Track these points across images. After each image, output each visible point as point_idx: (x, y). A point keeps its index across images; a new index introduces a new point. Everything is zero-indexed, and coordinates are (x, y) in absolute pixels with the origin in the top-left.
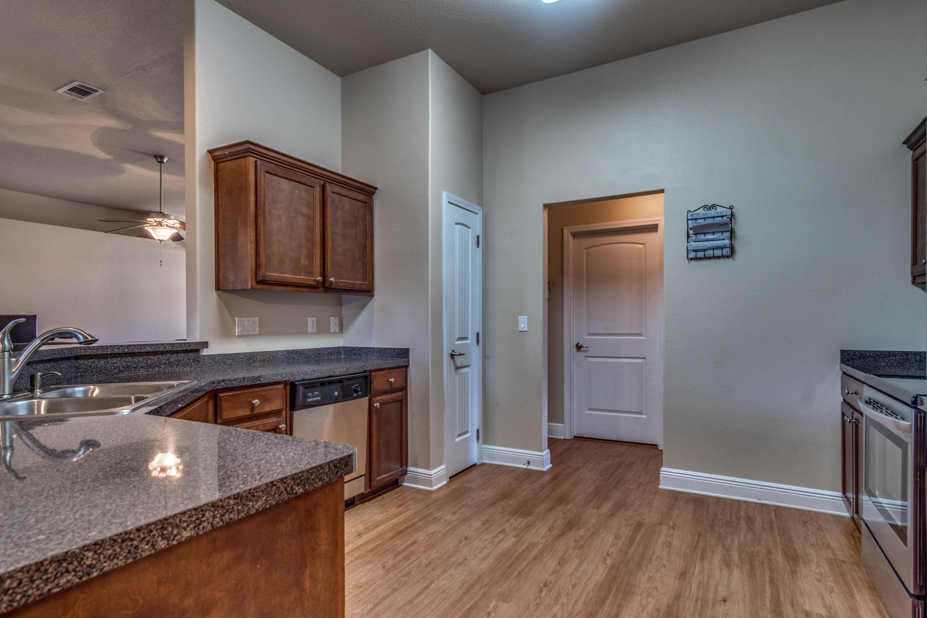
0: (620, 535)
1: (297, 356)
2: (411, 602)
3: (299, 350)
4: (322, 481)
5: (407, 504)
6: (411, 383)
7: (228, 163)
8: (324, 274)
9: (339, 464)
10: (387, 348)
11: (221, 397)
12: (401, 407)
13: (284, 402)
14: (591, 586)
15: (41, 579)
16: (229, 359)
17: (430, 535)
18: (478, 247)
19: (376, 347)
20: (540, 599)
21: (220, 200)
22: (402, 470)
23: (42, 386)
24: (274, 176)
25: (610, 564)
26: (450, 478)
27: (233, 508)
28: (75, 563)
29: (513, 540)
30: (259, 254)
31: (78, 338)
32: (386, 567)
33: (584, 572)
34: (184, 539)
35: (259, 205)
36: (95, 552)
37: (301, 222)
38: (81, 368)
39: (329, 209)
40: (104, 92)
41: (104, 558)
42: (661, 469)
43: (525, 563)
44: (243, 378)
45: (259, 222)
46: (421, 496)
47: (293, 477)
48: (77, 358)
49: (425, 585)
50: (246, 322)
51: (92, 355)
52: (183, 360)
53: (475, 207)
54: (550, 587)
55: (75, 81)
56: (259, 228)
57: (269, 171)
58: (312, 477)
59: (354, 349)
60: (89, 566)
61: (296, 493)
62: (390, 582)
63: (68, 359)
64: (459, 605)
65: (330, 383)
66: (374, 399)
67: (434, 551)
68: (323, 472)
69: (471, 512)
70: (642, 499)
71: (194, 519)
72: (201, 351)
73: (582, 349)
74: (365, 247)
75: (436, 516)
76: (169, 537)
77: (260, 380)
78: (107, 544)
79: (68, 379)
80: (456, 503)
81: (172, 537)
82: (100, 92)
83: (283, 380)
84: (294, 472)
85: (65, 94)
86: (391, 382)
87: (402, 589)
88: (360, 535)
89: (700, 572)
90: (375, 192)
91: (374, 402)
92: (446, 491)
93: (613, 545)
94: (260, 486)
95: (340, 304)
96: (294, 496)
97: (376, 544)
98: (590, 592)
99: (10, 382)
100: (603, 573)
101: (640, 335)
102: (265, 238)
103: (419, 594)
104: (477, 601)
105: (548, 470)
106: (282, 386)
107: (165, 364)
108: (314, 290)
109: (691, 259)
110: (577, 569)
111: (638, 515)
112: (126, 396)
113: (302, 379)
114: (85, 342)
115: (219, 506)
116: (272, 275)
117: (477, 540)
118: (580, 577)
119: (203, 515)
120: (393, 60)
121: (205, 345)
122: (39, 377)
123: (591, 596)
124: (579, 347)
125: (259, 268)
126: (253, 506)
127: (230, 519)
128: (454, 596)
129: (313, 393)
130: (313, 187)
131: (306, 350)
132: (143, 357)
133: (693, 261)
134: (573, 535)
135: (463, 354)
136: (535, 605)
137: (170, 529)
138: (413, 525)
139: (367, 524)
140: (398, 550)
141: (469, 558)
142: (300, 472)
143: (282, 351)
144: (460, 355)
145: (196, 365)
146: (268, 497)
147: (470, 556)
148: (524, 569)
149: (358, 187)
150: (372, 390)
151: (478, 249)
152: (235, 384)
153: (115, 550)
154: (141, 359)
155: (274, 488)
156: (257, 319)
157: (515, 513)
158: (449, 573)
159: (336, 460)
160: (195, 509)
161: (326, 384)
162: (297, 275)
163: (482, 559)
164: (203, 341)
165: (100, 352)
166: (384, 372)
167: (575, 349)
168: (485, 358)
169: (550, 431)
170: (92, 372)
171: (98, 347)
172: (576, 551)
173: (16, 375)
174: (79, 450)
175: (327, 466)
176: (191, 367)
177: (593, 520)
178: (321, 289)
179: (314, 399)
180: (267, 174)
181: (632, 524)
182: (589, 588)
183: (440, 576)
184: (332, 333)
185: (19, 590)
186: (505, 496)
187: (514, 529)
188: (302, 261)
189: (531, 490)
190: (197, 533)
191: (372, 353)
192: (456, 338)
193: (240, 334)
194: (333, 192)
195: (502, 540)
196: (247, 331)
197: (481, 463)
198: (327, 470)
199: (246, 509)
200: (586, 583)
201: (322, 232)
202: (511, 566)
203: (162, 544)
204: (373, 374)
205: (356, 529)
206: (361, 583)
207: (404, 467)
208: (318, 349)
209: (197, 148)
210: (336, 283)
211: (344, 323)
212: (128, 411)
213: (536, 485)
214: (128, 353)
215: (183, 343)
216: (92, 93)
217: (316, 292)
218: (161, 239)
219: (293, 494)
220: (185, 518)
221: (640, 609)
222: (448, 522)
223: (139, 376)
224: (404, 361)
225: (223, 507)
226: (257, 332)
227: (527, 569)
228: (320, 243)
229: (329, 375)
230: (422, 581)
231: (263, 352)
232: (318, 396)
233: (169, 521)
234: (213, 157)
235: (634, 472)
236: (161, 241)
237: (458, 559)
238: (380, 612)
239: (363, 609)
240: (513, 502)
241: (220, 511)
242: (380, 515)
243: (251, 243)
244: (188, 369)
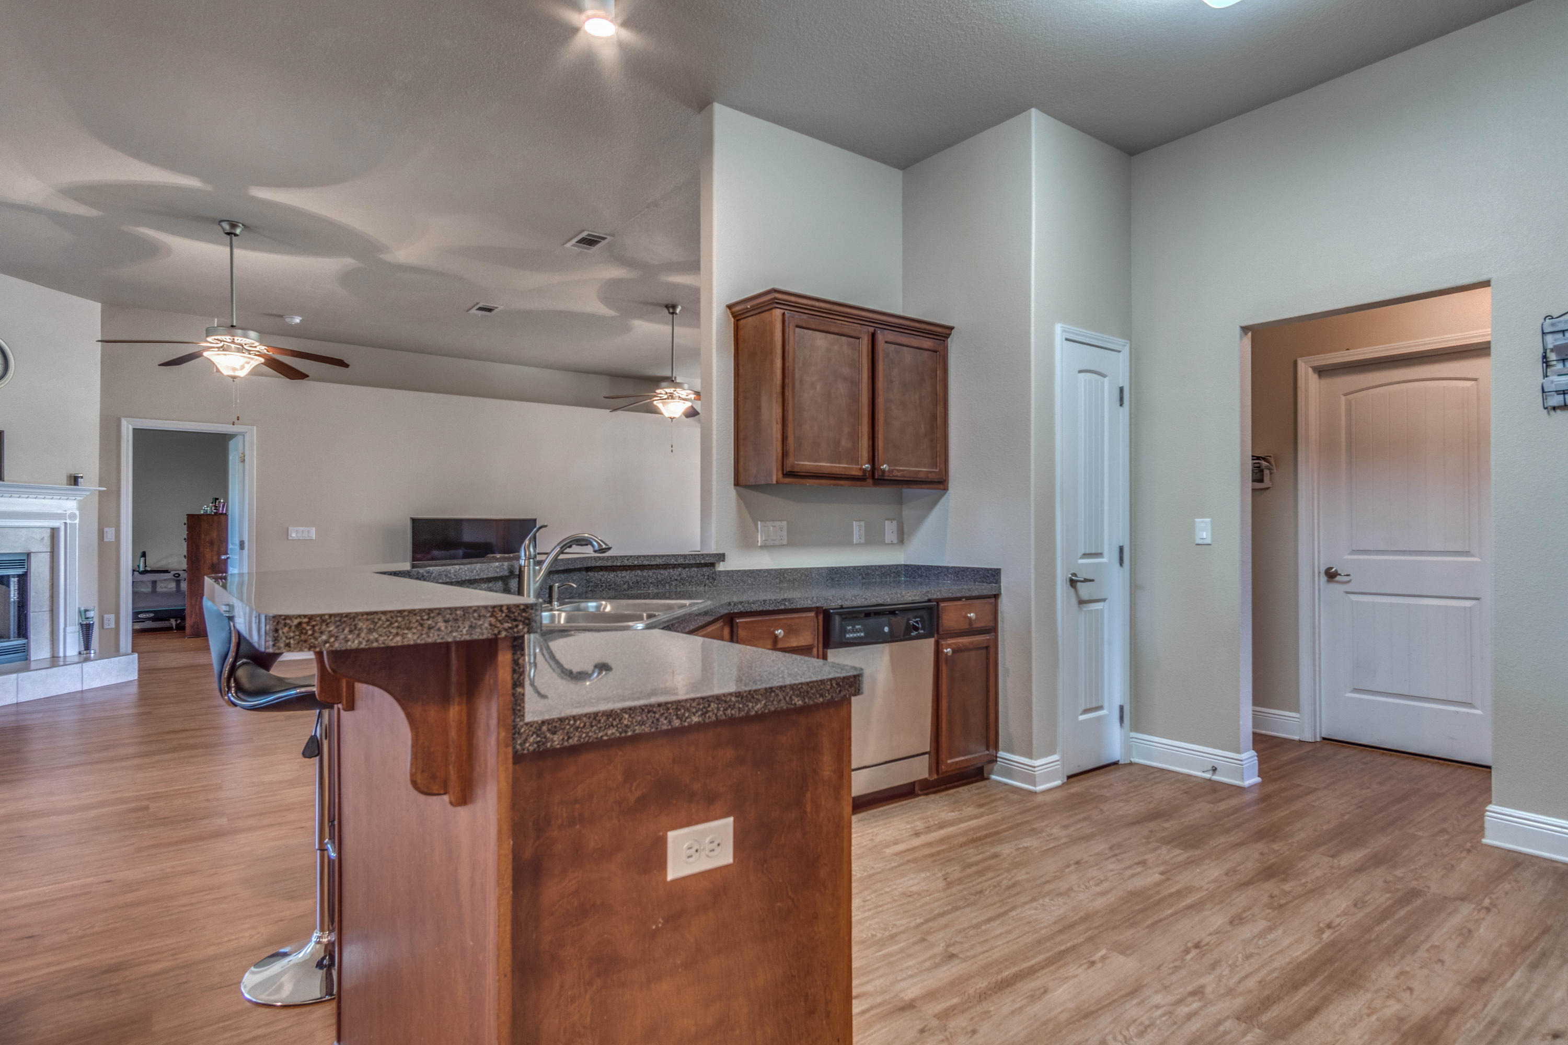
0: (1366, 902)
1: (838, 575)
2: (977, 926)
3: (840, 567)
4: (823, 697)
5: (993, 805)
6: (1003, 622)
7: (750, 319)
8: (873, 460)
9: (843, 682)
10: (968, 568)
11: (737, 623)
12: (988, 658)
13: (815, 635)
14: (1280, 962)
15: (597, 726)
16: (750, 577)
17: (1021, 851)
18: (1121, 405)
19: (951, 565)
20: (1182, 962)
21: (741, 368)
22: (988, 754)
23: (558, 600)
24: (806, 331)
25: (1329, 940)
26: (1069, 777)
27: (734, 705)
28: (617, 720)
29: (1157, 877)
30: (787, 437)
31: (593, 546)
32: (948, 880)
33: (1273, 941)
34: (693, 723)
35: (786, 371)
36: (630, 716)
37: (842, 388)
38: (592, 582)
39: (881, 366)
40: (613, 238)
41: (636, 722)
42: (1488, 808)
43: (1169, 912)
44: (764, 601)
45: (787, 394)
46: (1016, 796)
47: (792, 687)
48: (588, 569)
49: (1001, 910)
50: (771, 528)
51: (602, 566)
52: (697, 576)
53: (1117, 342)
54: (1205, 950)
55: (583, 231)
56: (786, 402)
57: (800, 324)
58: (812, 691)
59: (919, 568)
60: (626, 726)
61: (795, 704)
62: (952, 897)
63: (579, 570)
64: (1049, 944)
65: (878, 614)
66: (943, 643)
67: (1023, 872)
68: (824, 688)
69: (1094, 830)
70: (1436, 855)
71: (701, 707)
72: (717, 565)
73: (1338, 578)
74: (934, 417)
75: (1035, 826)
76: (682, 718)
77: (785, 605)
78: (638, 711)
79: (579, 594)
80: (1071, 813)
81: (684, 719)
82: (609, 238)
83: (813, 606)
84: (793, 682)
85: (573, 248)
86: (970, 619)
87: (968, 910)
88: (917, 834)
89: (1520, 986)
90: (950, 334)
91: (944, 646)
92: (1058, 795)
93: (1345, 913)
94: (759, 690)
95: (900, 502)
96: (793, 706)
97: (939, 849)
98: (1275, 969)
99: (535, 591)
100: (1309, 950)
101: (1467, 553)
102: (794, 415)
103: (990, 920)
104: (1077, 944)
105: (1251, 787)
106: (812, 614)
107: (676, 580)
108: (859, 483)
109: (1554, 408)
110: (1261, 935)
111: (1416, 879)
112: (638, 613)
113: (839, 607)
114: (600, 550)
115: (722, 700)
116: (803, 465)
117: (1095, 868)
118: (1265, 947)
119: (709, 706)
120: (976, 133)
121: (722, 557)
122: (556, 588)
123: (1275, 975)
124: (1331, 575)
125: (787, 456)
126: (753, 708)
127: (732, 715)
128: (1043, 932)
129: (853, 627)
130: (858, 338)
131: (849, 567)
132: (653, 571)
133: (1558, 411)
134: (1270, 886)
135: (1092, 580)
136: (1172, 968)
137: (683, 711)
138: (997, 833)
139: (929, 821)
140: (969, 861)
141: (1076, 888)
142: (800, 684)
143: (818, 568)
144: (1086, 580)
145: (711, 583)
146: (766, 702)
147: (1079, 886)
148: (1165, 919)
149: (924, 329)
150: (941, 629)
151: (1121, 409)
152: (755, 607)
153: (643, 718)
154: (651, 573)
155: (773, 694)
156: (784, 523)
157: (1169, 841)
158: (1041, 902)
159: (840, 678)
160: (703, 698)
161: (872, 615)
162: (836, 463)
163: (1098, 893)
164: (719, 552)
165: (609, 564)
166: (959, 603)
167: (1324, 578)
168: (1135, 588)
169: (1257, 721)
170: (602, 586)
171: (608, 557)
172: (1269, 911)
173: (540, 584)
174: (593, 672)
175: (829, 683)
176: (705, 585)
177: (1318, 873)
178: (870, 481)
179: (855, 635)
180: (797, 330)
181: (1397, 890)
182: (1276, 965)
183: (1026, 903)
184: (888, 544)
185: (585, 731)
186: (1156, 815)
187: (1163, 863)
188: (844, 442)
189: (1210, 812)
190: (704, 721)
191: (945, 575)
192: (1080, 555)
193: (763, 544)
194: (886, 342)
195: (1138, 874)
196: (773, 540)
197: (1129, 762)
198: (829, 687)
199: (747, 708)
200: (1271, 956)
201: (871, 400)
202: (1143, 911)
203: (677, 723)
204: (942, 605)
205: (912, 825)
206: (911, 892)
207: (992, 751)
208: (867, 568)
209: (715, 304)
210: (891, 471)
211: (906, 530)
212: (641, 625)
213: (1222, 806)
214: (638, 566)
215: (696, 555)
216: (600, 242)
217: (861, 486)
218: (672, 416)
219: (791, 704)
220: (694, 704)
221: (1366, 1011)
222: (1053, 837)
223: (649, 594)
224: (992, 587)
225: (725, 702)
226: (785, 542)
227: (1171, 919)
228: (869, 417)
229: (876, 603)
230: (998, 905)
231: (792, 569)
232: (860, 631)
233: (682, 704)
234: (732, 313)
235: (1434, 811)
236: (672, 419)
237: (1059, 888)
238: (932, 930)
239: (910, 922)
240: (1171, 825)
241: (724, 705)
242: (950, 814)
243: (777, 423)
244: (702, 588)
